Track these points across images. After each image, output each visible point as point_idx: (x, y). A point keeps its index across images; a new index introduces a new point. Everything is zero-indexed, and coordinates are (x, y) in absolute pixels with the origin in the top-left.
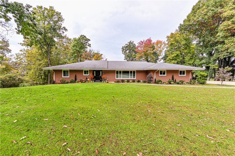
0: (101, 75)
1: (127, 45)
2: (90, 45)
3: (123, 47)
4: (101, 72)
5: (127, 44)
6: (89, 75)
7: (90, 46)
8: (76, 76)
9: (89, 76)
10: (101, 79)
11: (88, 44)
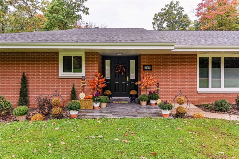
0: (133, 76)
1: (164, 11)
2: (87, 9)
3: (156, 15)
4: (133, 63)
5: (165, 9)
6: (82, 74)
7: (87, 13)
8: (24, 81)
9: (83, 79)
10: (133, 92)
11: (82, 8)
